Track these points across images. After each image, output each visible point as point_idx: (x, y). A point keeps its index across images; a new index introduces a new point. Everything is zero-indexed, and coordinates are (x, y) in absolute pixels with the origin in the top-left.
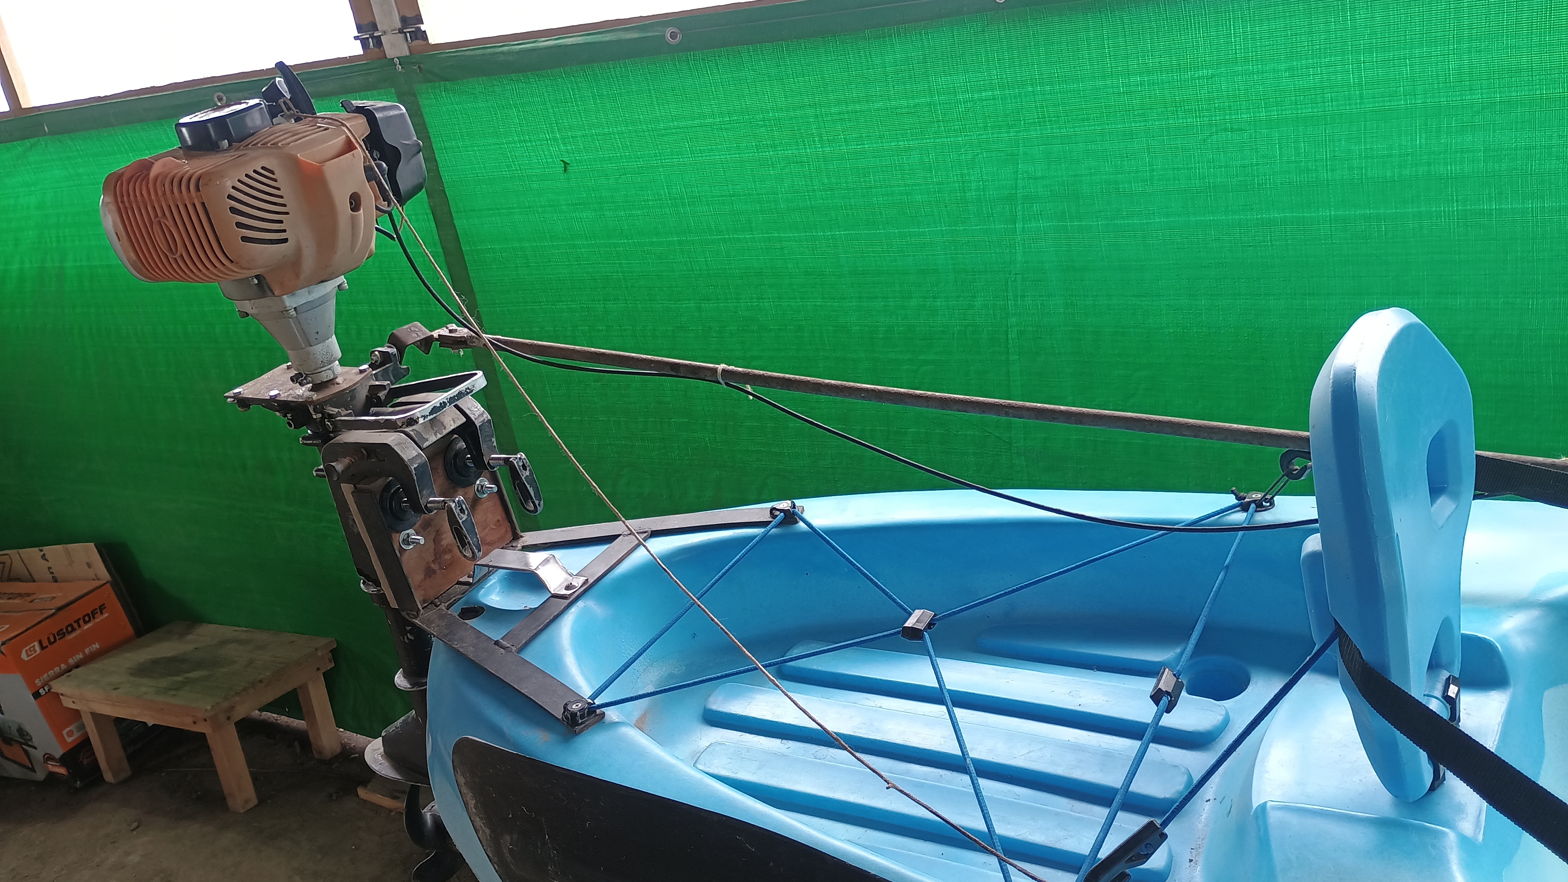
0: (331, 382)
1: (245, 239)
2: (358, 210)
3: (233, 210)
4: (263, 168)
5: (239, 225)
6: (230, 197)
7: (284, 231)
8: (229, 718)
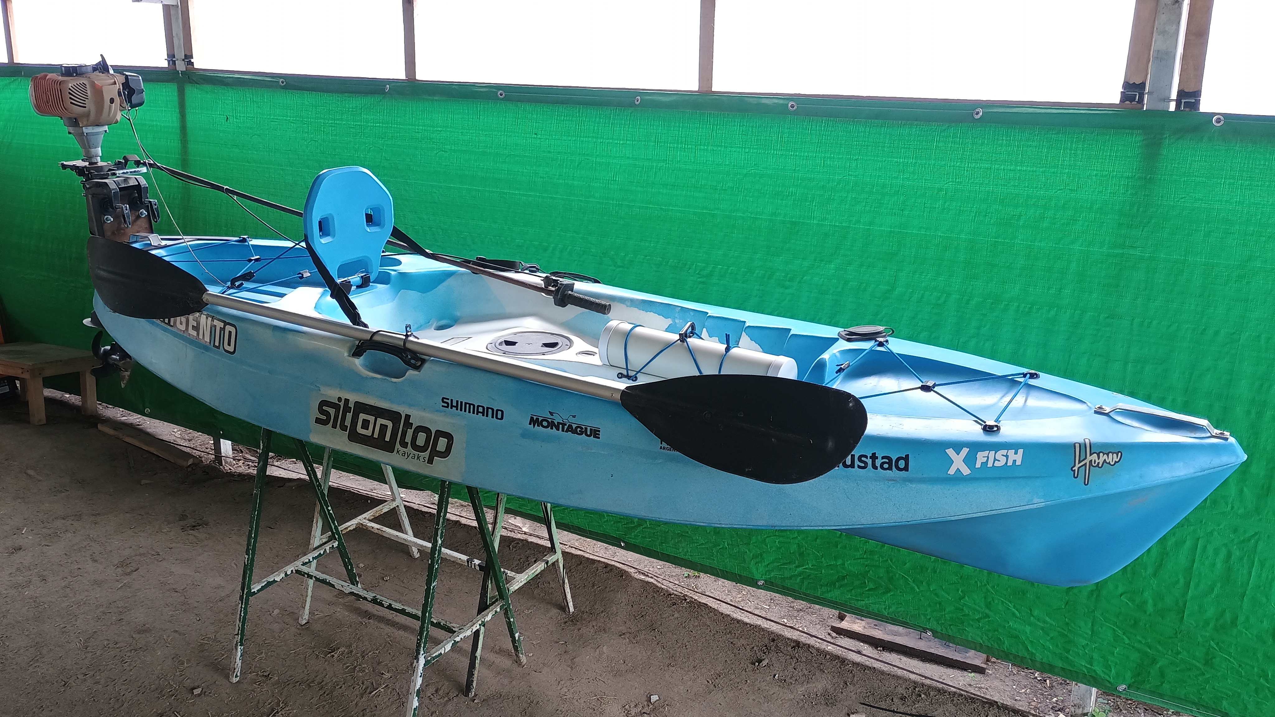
0: (96, 163)
1: (71, 103)
2: (112, 103)
3: (70, 93)
4: (83, 83)
5: (70, 98)
6: (70, 89)
7: (85, 104)
8: (40, 374)
